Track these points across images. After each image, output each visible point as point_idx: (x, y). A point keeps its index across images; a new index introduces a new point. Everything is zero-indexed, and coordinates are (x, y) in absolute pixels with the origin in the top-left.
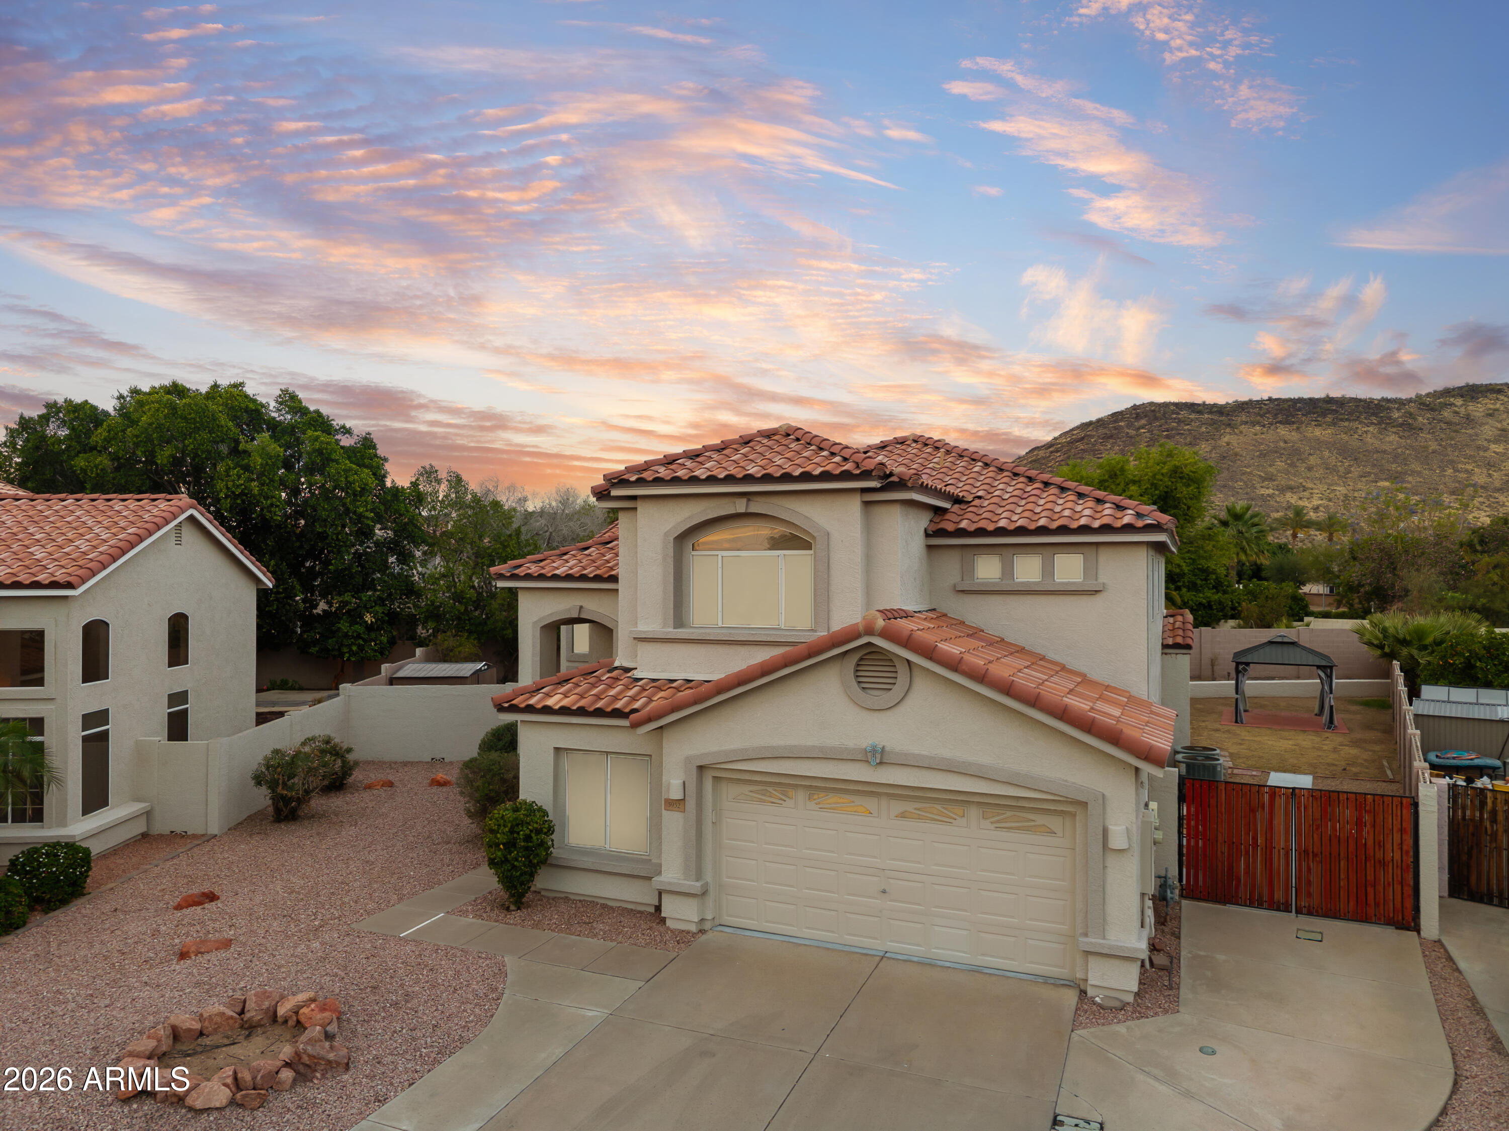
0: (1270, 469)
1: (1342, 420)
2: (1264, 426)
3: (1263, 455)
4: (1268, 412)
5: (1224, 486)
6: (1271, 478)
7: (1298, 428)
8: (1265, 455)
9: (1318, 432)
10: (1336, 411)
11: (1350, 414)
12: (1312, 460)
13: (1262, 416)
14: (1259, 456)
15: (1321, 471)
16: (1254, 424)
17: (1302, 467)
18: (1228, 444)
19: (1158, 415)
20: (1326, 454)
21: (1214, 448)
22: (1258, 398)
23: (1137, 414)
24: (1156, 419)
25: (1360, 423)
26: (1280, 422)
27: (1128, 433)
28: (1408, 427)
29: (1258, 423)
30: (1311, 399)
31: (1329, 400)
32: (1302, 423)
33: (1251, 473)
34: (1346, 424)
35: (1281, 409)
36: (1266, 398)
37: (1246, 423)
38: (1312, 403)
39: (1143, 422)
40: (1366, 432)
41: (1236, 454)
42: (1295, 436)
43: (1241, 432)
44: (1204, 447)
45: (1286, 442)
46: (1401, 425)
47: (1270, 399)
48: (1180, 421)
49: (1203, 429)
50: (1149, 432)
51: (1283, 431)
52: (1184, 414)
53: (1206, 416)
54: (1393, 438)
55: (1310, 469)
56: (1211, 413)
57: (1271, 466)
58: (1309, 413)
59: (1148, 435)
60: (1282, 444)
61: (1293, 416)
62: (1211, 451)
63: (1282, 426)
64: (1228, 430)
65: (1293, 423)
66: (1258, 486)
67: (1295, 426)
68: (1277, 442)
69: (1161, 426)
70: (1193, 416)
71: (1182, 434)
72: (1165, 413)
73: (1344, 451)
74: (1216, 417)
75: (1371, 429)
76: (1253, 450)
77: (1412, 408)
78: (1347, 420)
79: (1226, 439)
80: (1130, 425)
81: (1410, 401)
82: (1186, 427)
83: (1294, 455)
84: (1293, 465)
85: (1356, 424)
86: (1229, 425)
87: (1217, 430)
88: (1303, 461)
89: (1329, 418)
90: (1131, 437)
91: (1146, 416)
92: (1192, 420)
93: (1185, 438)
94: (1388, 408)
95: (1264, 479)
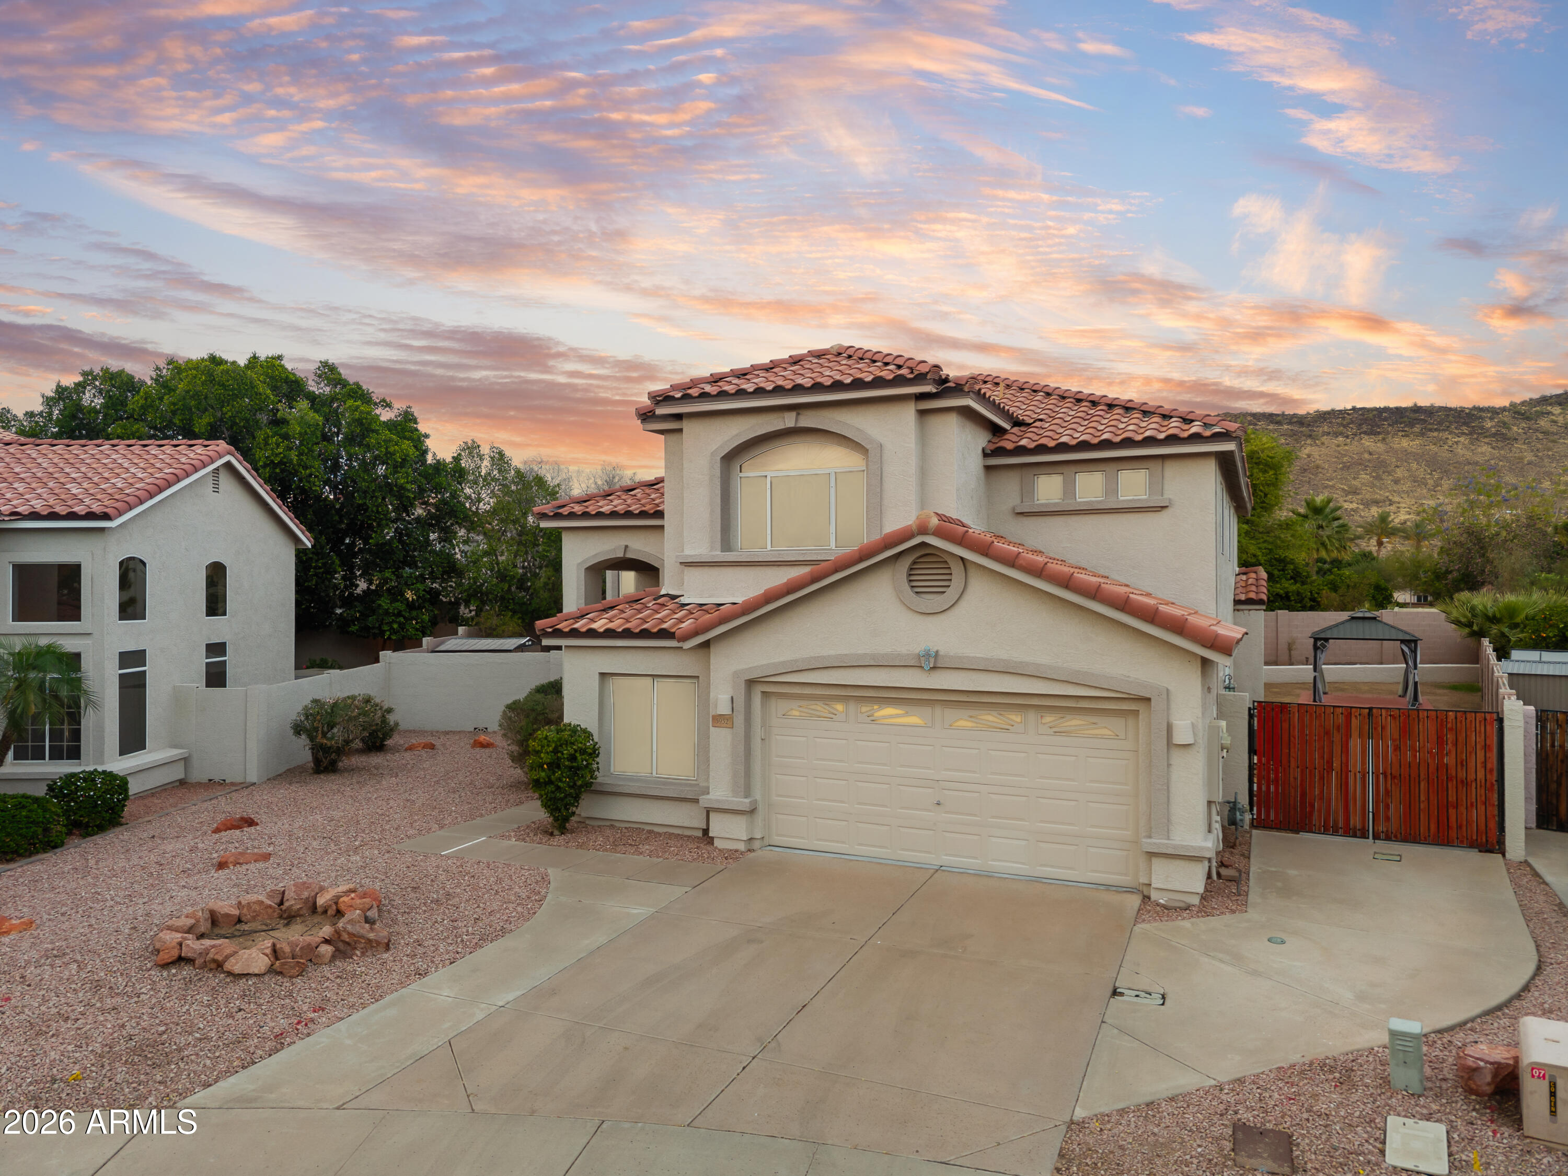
0: (1353, 482)
1: (1431, 430)
2: (1347, 437)
3: (1346, 467)
4: (1352, 422)
6: (1355, 492)
7: (1384, 439)
8: (1348, 468)
9: (1405, 443)
10: (1425, 421)
11: (1441, 423)
12: (1400, 473)
13: (1344, 427)
14: (1342, 469)
15: (1409, 484)
16: (1338, 435)
17: (1388, 480)
18: (1309, 456)
20: (1415, 466)
22: (1343, 407)
25: (1451, 433)
26: (1365, 433)
28: (1501, 438)
29: (1341, 434)
30: (1397, 408)
31: (1416, 409)
32: (1388, 433)
33: (1332, 486)
34: (1435, 434)
35: (1366, 419)
36: (1350, 407)
37: (1328, 434)
38: (1398, 413)
40: (1457, 442)
41: (1318, 467)
42: (1381, 447)
43: (1323, 443)
45: (1371, 454)
46: (1494, 435)
47: (1354, 408)
51: (1368, 442)
52: (1261, 424)
53: (1285, 427)
54: (1485, 449)
55: (1396, 482)
56: (1289, 423)
57: (1354, 478)
58: (1396, 422)
60: (1366, 456)
61: (1379, 427)
63: (1366, 437)
64: (1309, 441)
65: (1379, 433)
66: (1341, 499)
67: (1381, 437)
68: (1362, 454)
73: (1433, 463)
74: (1295, 428)
75: (1462, 439)
76: (1335, 462)
77: (1506, 416)
78: (1436, 430)
79: (1307, 450)
81: (1504, 410)
83: (1380, 468)
84: (1378, 478)
85: (1445, 435)
86: (1310, 436)
87: (1299, 440)
88: (1389, 473)
89: (1417, 429)
94: (1481, 418)
95: (1348, 493)
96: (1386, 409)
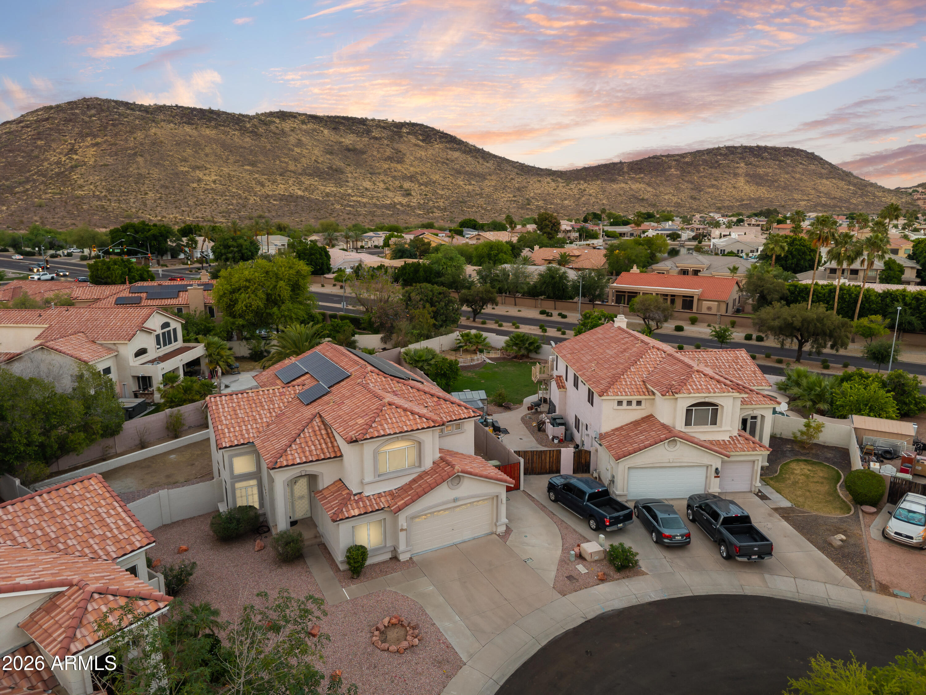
0: (184, 154)
1: (220, 125)
2: (176, 124)
3: (178, 144)
4: (177, 115)
5: (158, 164)
6: (185, 160)
7: (196, 128)
8: (179, 145)
9: (208, 132)
10: (216, 120)
11: (224, 122)
12: (207, 150)
13: (173, 117)
14: (176, 145)
15: (213, 157)
16: (170, 122)
17: (202, 154)
18: (155, 134)
19: (103, 108)
20: (214, 146)
21: (147, 136)
22: (169, 105)
23: (88, 105)
24: (103, 111)
25: (230, 128)
26: (185, 123)
27: (83, 119)
28: (255, 134)
29: (172, 122)
30: (201, 109)
31: (211, 111)
32: (198, 125)
33: (172, 156)
34: (223, 128)
35: (184, 114)
36: (174, 105)
37: (164, 121)
38: (201, 111)
39: (93, 112)
40: (234, 134)
41: (162, 142)
42: (195, 133)
43: (162, 127)
44: (140, 135)
45: (190, 137)
46: (251, 132)
47: (177, 106)
48: (120, 115)
49: (137, 122)
50: (99, 120)
51: (188, 129)
52: (122, 109)
53: (138, 113)
54: (248, 139)
55: (207, 155)
56: (140, 111)
57: (184, 151)
58: (201, 118)
59: (98, 122)
60: (188, 137)
61: (192, 120)
62: (145, 138)
63: (186, 126)
64: (153, 124)
65: (193, 124)
66: (179, 165)
67: (194, 126)
68: (185, 136)
69: (107, 116)
70: (128, 112)
71: (123, 124)
72: (108, 108)
73: (224, 146)
74: (144, 115)
75: (236, 133)
76: (171, 140)
77: (255, 121)
78: (223, 126)
79: (153, 130)
80: (84, 113)
81: (254, 117)
82: (125, 119)
83: (197, 146)
84: (196, 152)
85: (228, 129)
86: (154, 121)
87: (146, 123)
88: (202, 150)
89: (213, 123)
90: (86, 122)
91: (95, 108)
92: (128, 115)
93: (126, 127)
94: (244, 121)
95: (182, 161)
96: (195, 109)
